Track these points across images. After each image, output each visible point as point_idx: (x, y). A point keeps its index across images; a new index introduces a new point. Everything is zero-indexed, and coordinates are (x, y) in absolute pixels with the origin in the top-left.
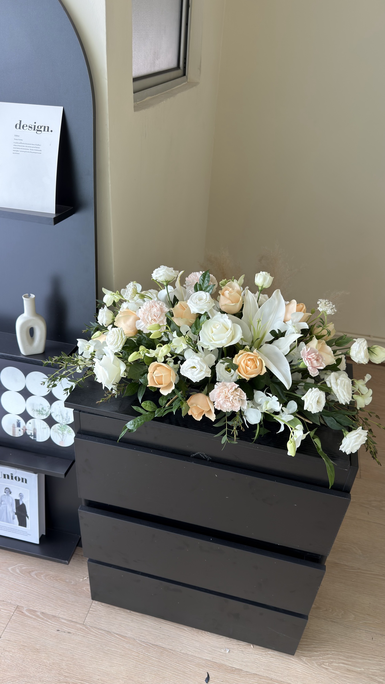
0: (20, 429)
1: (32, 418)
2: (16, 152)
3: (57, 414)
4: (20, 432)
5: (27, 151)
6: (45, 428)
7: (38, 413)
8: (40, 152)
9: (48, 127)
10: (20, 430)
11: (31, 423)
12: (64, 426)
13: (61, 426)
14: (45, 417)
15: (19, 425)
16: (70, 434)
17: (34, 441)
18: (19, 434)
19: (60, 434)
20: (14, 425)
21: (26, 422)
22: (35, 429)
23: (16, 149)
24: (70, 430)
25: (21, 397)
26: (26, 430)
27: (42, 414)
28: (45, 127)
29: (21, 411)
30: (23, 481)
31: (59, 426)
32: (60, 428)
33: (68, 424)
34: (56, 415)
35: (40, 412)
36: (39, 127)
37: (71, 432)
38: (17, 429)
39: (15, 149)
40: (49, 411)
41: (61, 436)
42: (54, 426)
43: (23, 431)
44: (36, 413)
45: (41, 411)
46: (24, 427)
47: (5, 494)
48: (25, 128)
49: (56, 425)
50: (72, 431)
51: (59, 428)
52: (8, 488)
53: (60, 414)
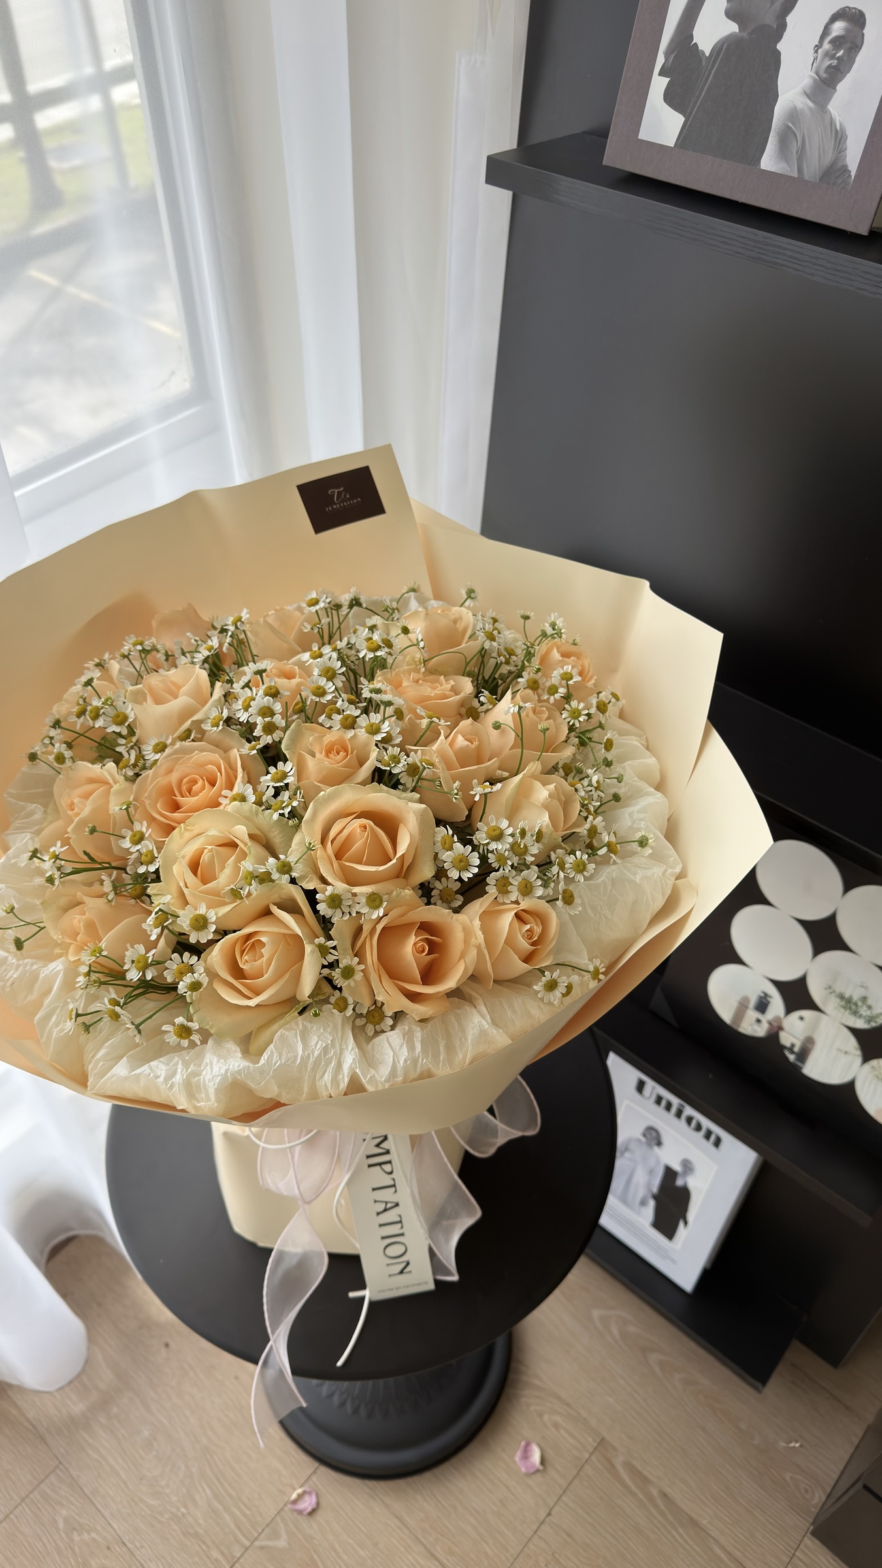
1: (814, 1007)
6: (846, 1053)
7: (843, 1003)
10: (759, 1021)
11: (806, 1021)
15: (762, 1005)
20: (746, 999)
21: (790, 1008)
25: (803, 938)
27: (855, 1013)
29: (787, 975)
30: (706, 1138)
35: (849, 1004)
38: (752, 1014)
44: (836, 1002)
47: (643, 1139)
52: (657, 1131)
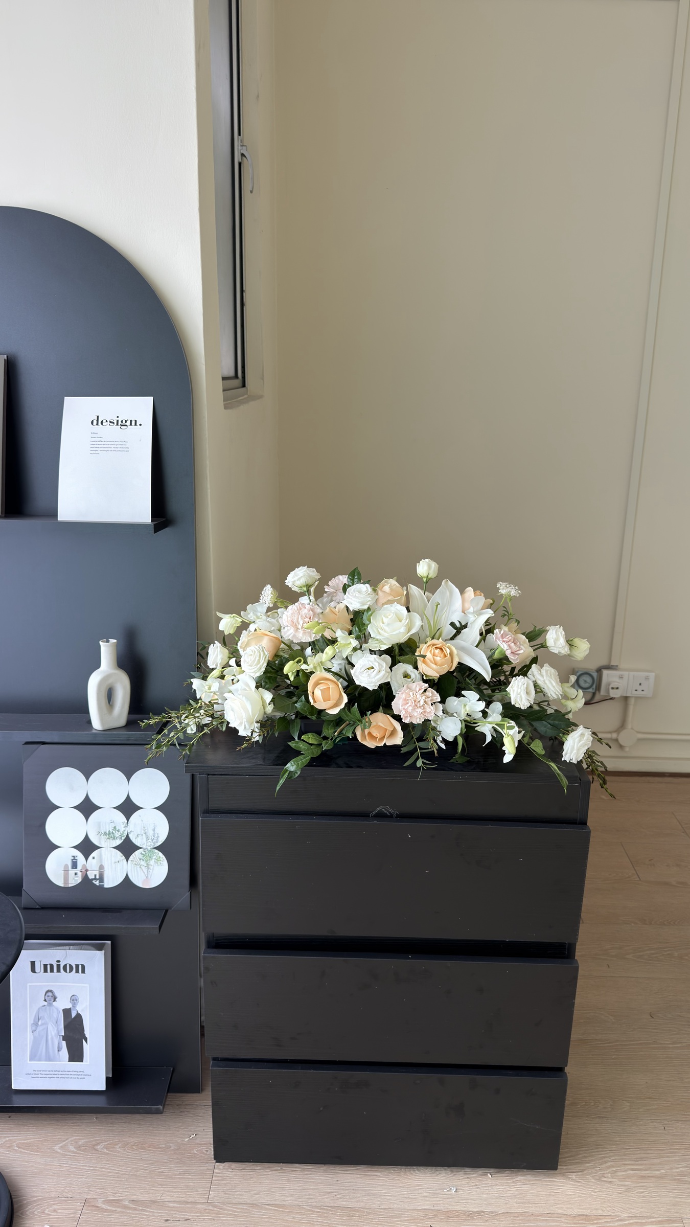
0: (76, 872)
1: (97, 848)
2: (94, 452)
3: (139, 833)
4: (77, 877)
5: (109, 449)
6: (119, 862)
7: (107, 836)
8: (127, 450)
9: (136, 421)
10: (76, 874)
11: (95, 858)
12: (149, 852)
13: (144, 853)
14: (118, 842)
15: (75, 865)
16: (159, 863)
17: (101, 887)
18: (75, 880)
19: (143, 868)
20: (66, 866)
21: (87, 858)
22: (101, 867)
23: (95, 449)
24: (160, 857)
25: (79, 815)
26: (87, 870)
27: (114, 838)
28: (131, 421)
29: (79, 840)
30: (77, 971)
31: (141, 854)
32: (143, 857)
33: (156, 846)
34: (136, 835)
35: (110, 835)
36: (124, 422)
37: (160, 860)
38: (72, 872)
39: (92, 449)
40: (124, 831)
41: (145, 870)
42: (133, 854)
43: (82, 875)
44: (104, 838)
45: (113, 833)
46: (84, 866)
47: (46, 1003)
48: (104, 424)
49: (137, 853)
50: (162, 858)
51: (141, 856)
52: (51, 991)
53: (143, 832)
